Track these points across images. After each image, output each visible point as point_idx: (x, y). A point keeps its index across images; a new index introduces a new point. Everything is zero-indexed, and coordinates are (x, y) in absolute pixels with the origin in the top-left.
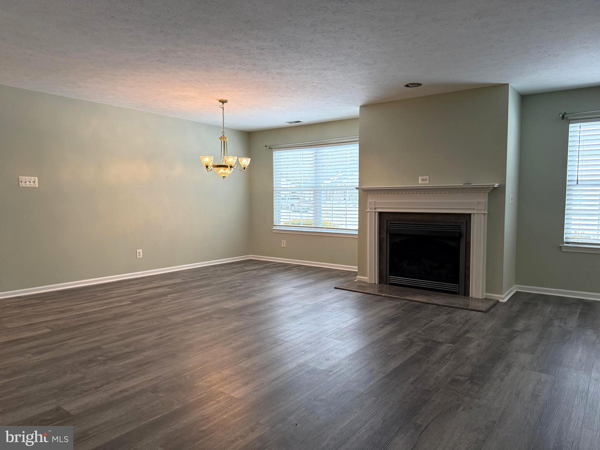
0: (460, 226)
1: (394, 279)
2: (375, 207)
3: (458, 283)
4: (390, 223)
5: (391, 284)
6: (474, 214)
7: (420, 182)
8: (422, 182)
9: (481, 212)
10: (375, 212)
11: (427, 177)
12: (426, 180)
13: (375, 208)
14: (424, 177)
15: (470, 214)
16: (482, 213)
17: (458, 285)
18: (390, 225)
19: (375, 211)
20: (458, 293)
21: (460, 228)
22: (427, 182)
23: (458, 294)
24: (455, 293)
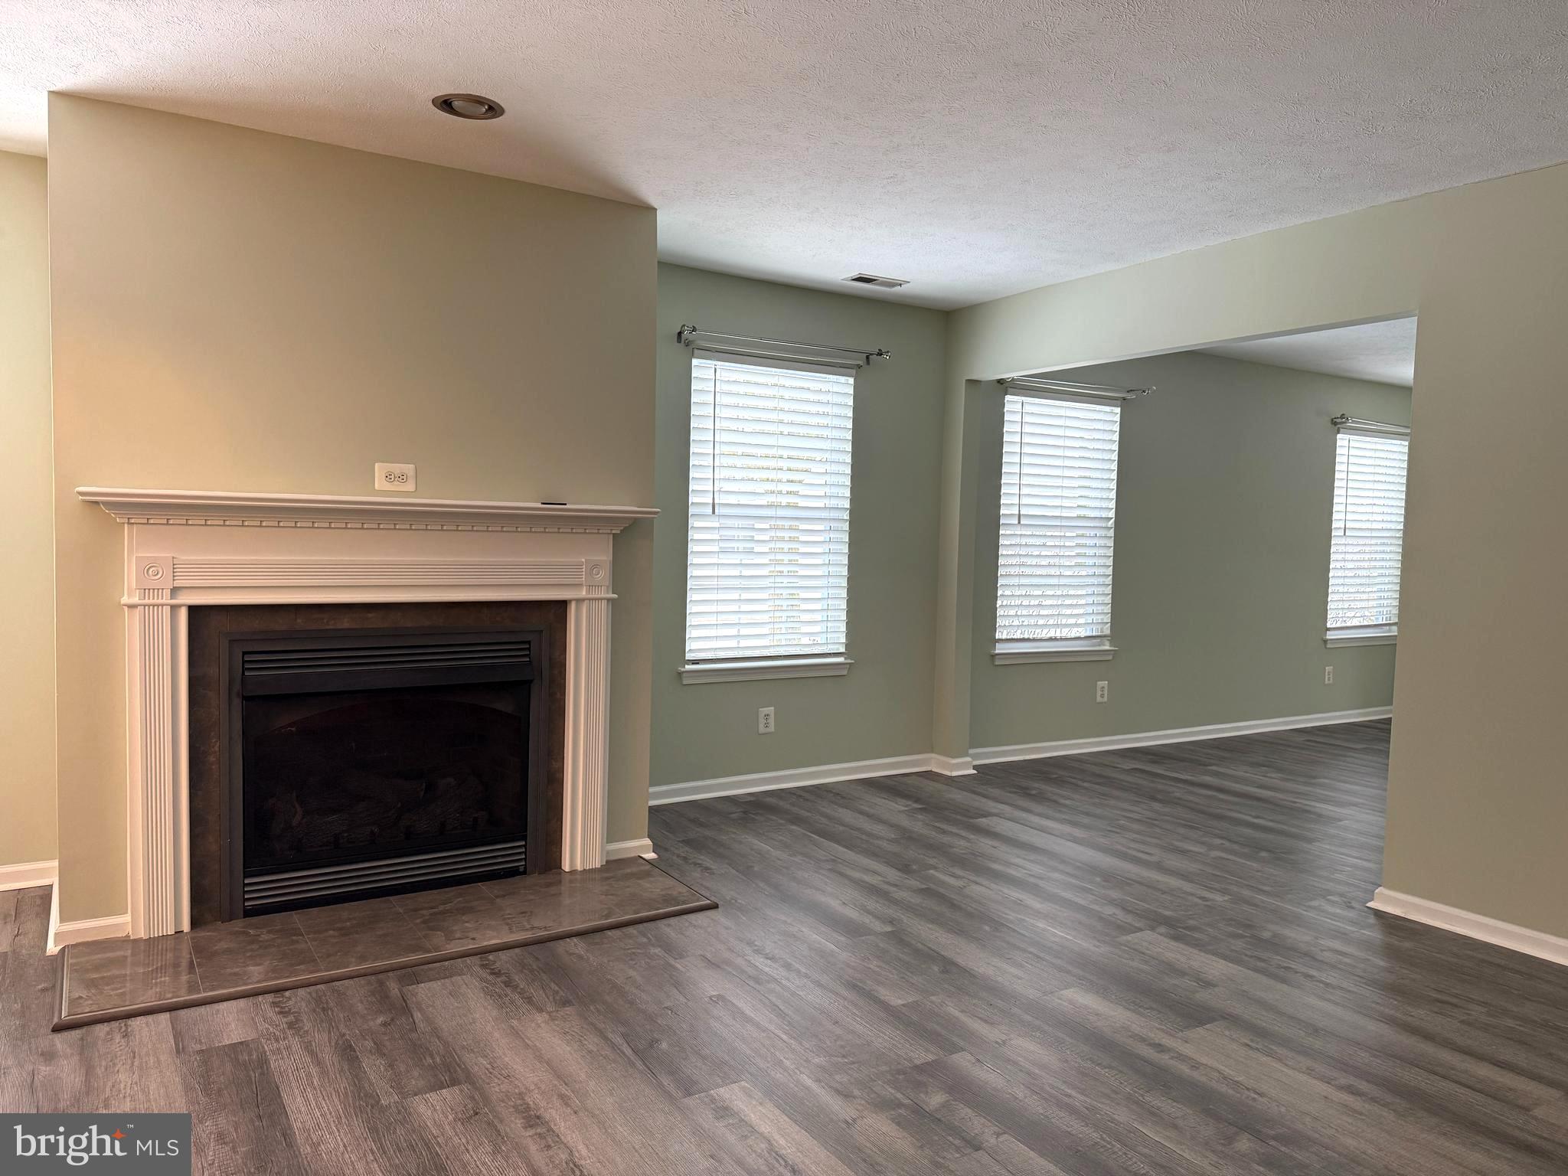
0: (529, 643)
1: (265, 887)
2: (177, 584)
3: (524, 838)
4: (244, 653)
5: (249, 913)
6: (579, 601)
7: (380, 483)
8: (388, 487)
9: (599, 596)
10: (174, 608)
11: (409, 469)
12: (402, 478)
13: (175, 591)
14: (397, 468)
15: (563, 604)
16: (604, 599)
17: (524, 843)
18: (244, 662)
19: (174, 602)
20: (522, 869)
21: (529, 649)
22: (410, 487)
23: (524, 873)
24: (513, 873)
